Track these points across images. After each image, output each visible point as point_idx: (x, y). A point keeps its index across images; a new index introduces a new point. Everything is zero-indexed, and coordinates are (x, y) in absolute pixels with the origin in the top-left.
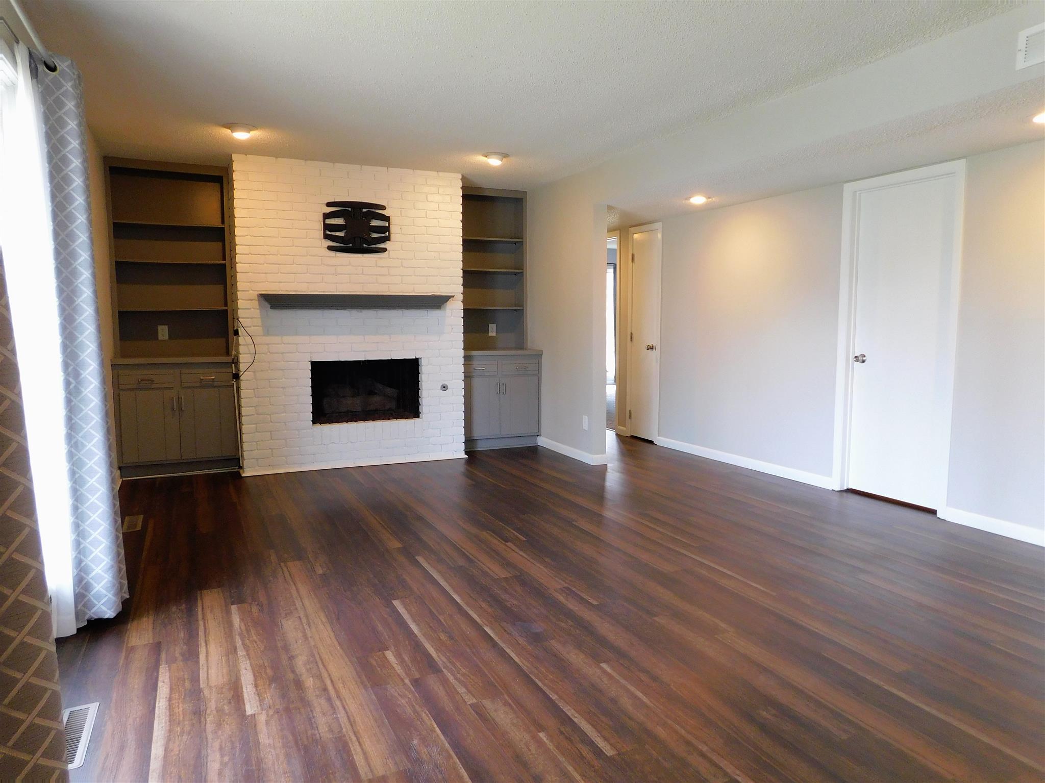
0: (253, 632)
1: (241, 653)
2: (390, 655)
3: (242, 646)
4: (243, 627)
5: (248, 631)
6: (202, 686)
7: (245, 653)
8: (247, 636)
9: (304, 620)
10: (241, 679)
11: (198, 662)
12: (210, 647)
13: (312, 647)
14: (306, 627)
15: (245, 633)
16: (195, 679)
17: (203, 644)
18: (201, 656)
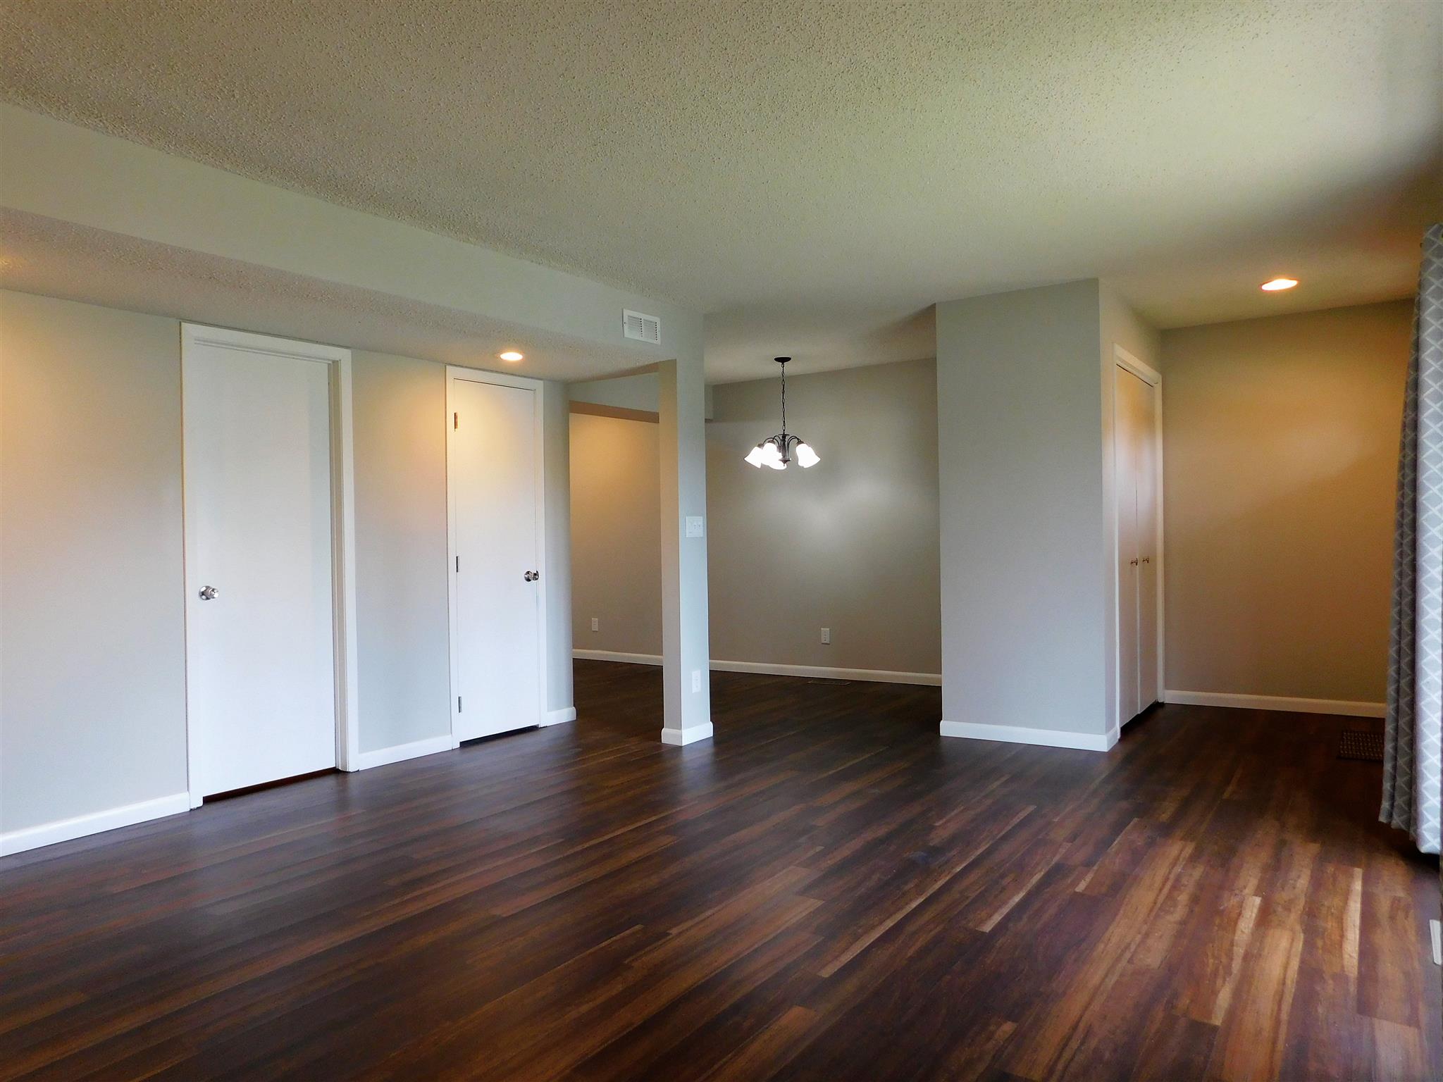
0: (1209, 970)
1: (1239, 951)
2: (1081, 887)
3: (1235, 957)
4: (1219, 982)
5: (1215, 974)
6: (1302, 936)
7: (1235, 948)
8: (1221, 967)
9: (1128, 955)
10: (1254, 924)
11: (1303, 962)
12: (1280, 974)
13: (1148, 924)
14: (1133, 947)
15: (1221, 972)
16: (1309, 945)
17: (1289, 982)
18: (1296, 968)
